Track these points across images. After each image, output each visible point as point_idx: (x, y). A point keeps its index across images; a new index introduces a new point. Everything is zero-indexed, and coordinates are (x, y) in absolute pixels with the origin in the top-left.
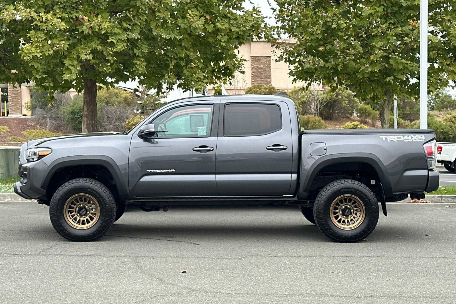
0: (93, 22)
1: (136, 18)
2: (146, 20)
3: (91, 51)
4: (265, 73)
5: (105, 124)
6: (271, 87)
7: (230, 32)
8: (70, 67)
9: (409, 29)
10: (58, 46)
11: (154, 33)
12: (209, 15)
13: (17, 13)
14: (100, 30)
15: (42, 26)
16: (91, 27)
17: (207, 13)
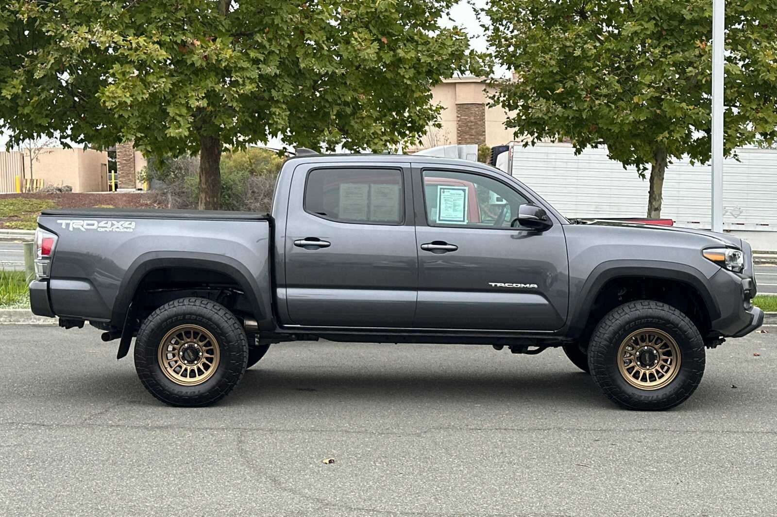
0: (209, 50)
1: (274, 43)
2: (289, 46)
3: (205, 93)
4: (477, 128)
5: (248, 202)
6: (485, 147)
7: (418, 64)
8: (178, 118)
9: (695, 56)
10: (155, 86)
11: (302, 66)
12: (387, 38)
13: (93, 37)
14: (219, 61)
15: (131, 55)
16: (205, 56)
17: (383, 34)
